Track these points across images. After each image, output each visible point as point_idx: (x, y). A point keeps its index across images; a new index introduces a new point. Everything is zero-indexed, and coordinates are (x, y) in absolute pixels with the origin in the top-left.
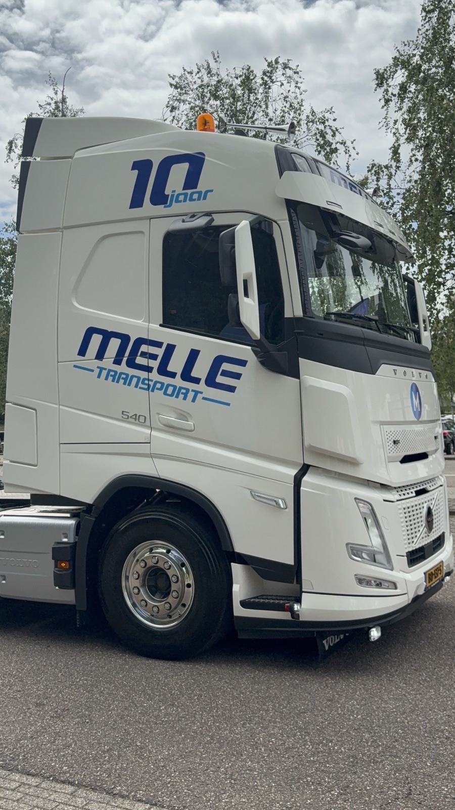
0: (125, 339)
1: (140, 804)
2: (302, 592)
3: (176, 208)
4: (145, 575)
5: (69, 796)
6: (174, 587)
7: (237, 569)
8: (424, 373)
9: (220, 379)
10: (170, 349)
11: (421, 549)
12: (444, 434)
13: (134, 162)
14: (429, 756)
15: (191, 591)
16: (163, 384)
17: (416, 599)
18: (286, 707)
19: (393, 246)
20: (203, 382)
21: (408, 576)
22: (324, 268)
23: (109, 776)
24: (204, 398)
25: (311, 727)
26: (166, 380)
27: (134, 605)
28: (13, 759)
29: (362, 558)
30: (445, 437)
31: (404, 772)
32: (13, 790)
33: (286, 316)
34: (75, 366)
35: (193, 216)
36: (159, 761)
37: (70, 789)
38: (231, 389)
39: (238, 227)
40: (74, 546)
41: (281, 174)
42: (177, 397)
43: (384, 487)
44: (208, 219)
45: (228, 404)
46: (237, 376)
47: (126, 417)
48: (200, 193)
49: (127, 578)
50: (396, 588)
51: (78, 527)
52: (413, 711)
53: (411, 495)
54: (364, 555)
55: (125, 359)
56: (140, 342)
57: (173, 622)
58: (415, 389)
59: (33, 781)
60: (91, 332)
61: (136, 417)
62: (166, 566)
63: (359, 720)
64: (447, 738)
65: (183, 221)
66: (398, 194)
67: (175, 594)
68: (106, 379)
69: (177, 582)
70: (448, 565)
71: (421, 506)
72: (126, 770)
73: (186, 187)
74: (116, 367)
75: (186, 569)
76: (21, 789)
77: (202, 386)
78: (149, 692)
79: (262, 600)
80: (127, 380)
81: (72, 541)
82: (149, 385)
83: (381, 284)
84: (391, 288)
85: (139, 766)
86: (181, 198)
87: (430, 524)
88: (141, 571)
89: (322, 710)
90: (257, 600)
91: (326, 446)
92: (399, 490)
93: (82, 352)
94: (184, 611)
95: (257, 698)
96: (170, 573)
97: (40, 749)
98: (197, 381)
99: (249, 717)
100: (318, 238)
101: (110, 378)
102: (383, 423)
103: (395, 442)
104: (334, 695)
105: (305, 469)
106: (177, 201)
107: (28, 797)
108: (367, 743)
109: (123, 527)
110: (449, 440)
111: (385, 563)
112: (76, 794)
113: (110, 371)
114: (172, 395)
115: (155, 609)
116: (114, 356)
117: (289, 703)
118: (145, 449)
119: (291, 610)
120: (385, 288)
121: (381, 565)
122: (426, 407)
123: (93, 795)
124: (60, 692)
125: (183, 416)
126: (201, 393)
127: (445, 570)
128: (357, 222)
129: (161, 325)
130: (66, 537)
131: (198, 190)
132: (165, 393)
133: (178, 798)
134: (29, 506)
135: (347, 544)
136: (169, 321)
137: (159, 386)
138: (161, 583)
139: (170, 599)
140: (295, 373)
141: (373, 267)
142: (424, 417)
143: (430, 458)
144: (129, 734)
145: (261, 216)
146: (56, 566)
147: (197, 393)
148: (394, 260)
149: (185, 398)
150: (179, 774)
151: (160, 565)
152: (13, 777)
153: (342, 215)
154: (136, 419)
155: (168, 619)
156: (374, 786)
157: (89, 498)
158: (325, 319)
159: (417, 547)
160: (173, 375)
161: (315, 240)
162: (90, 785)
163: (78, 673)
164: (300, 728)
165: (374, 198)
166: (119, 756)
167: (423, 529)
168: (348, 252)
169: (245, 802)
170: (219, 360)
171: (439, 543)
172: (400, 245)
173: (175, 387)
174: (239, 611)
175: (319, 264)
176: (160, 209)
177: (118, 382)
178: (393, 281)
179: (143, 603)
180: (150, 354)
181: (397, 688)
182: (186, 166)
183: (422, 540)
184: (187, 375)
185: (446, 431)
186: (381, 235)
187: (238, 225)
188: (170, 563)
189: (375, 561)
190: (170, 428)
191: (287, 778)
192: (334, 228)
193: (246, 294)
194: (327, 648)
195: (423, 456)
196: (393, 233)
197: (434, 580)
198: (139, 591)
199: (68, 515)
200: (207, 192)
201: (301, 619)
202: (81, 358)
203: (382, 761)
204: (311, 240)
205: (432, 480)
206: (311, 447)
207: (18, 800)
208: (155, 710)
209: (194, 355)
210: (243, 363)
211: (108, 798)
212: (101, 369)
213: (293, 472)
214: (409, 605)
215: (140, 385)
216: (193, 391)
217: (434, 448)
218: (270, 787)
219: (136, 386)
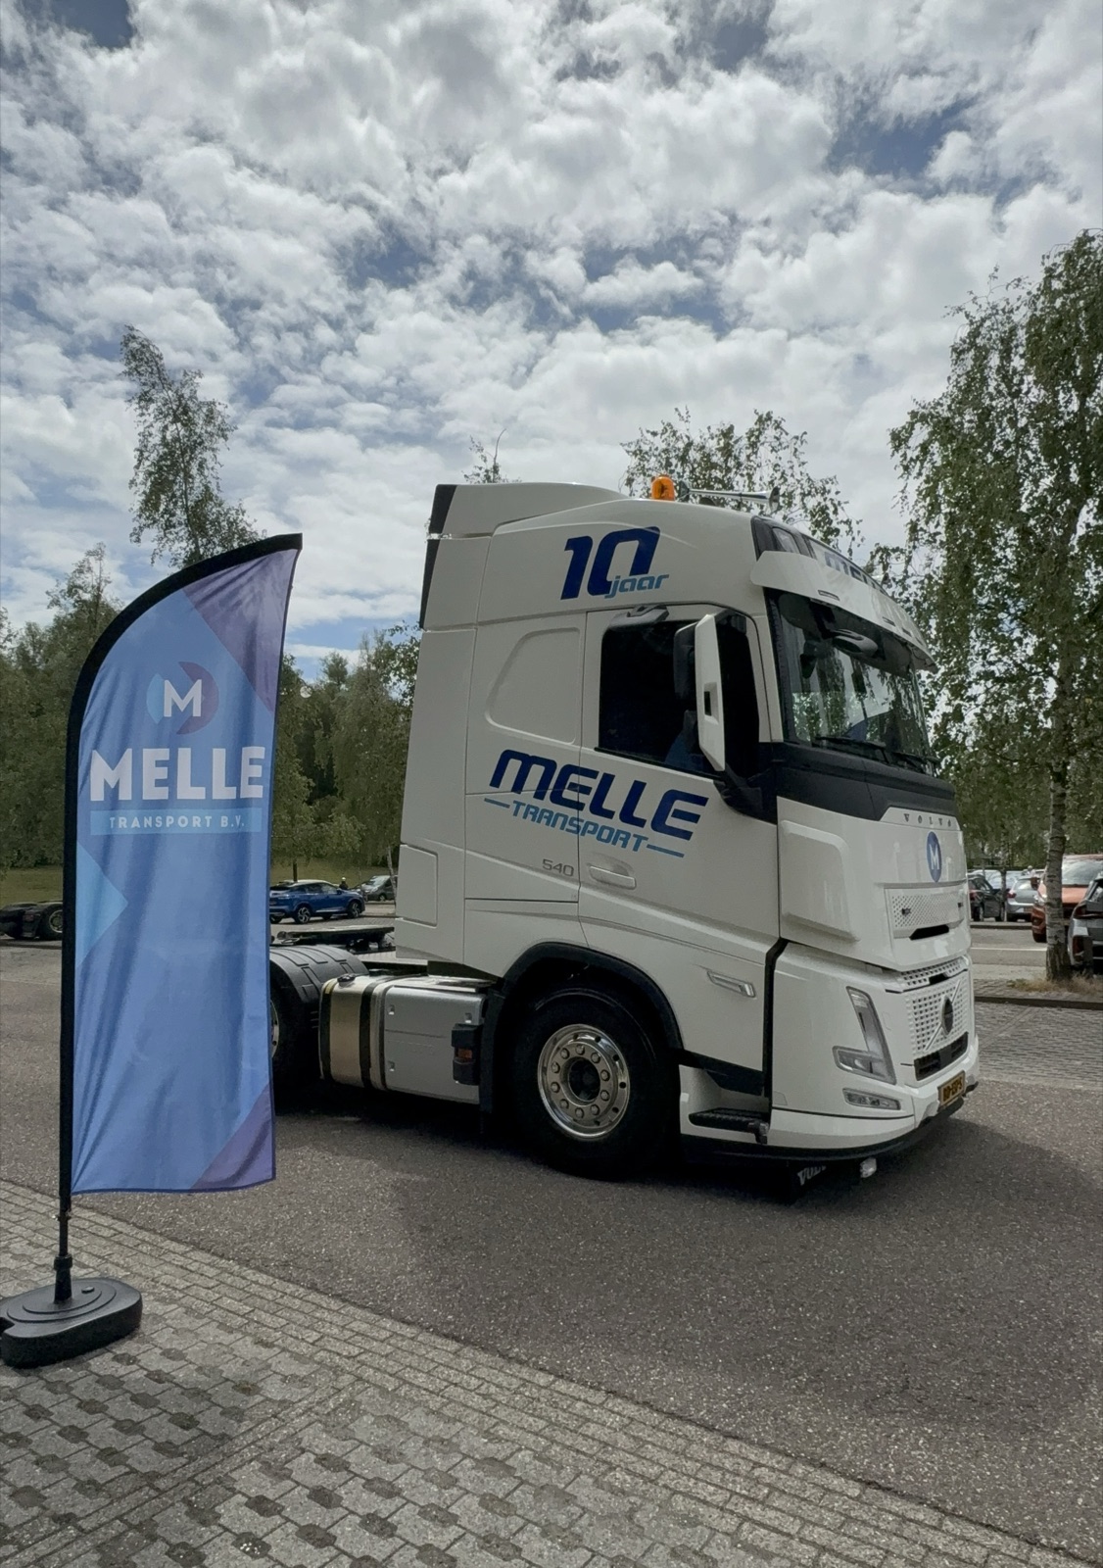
0: (550, 766)
1: (542, 1374)
2: (771, 1108)
3: (620, 598)
4: (567, 1067)
5: (451, 1356)
6: (603, 1086)
7: (687, 1073)
8: (946, 818)
9: (671, 821)
10: (608, 780)
11: (936, 1056)
12: (971, 894)
13: (569, 540)
14: (935, 1334)
15: (627, 1090)
16: (596, 825)
17: (927, 1121)
18: (743, 1253)
19: (908, 649)
20: (648, 824)
21: (916, 1091)
22: (815, 679)
23: (505, 1332)
24: (649, 846)
25: (775, 1282)
26: (601, 821)
27: (552, 1105)
28: (386, 1300)
29: (855, 1066)
30: (972, 898)
31: (900, 1355)
32: (382, 1341)
33: (761, 740)
34: (486, 800)
35: (642, 609)
36: (572, 1316)
37: (454, 1346)
38: (687, 835)
39: (700, 623)
40: (478, 1030)
41: (759, 553)
42: (614, 843)
43: (887, 972)
44: (660, 612)
45: (681, 855)
46: (695, 818)
47: (548, 867)
48: (652, 579)
49: (544, 1070)
50: (899, 1108)
51: (485, 1006)
52: (914, 1269)
53: (924, 983)
54: (857, 1063)
55: (549, 792)
56: (569, 770)
57: (601, 1130)
58: (933, 839)
59: (409, 1331)
60: (507, 756)
61: (561, 868)
62: (595, 1058)
63: (842, 1277)
64: (962, 1311)
65: (629, 615)
66: (915, 582)
67: (604, 1095)
68: (525, 817)
69: (607, 1080)
70: (971, 1077)
71: (937, 998)
72: (527, 1325)
73: (634, 572)
74: (537, 802)
75: (621, 1063)
76: (392, 1341)
77: (647, 830)
78: (566, 1220)
79: (718, 1116)
80: (551, 819)
81: (477, 1023)
82: (578, 827)
83: (892, 697)
84: (905, 703)
85: (545, 1321)
86: (628, 585)
87: (948, 1023)
88: (562, 1063)
89: (791, 1260)
90: (712, 1115)
91: (811, 915)
92: (908, 976)
93: (496, 781)
94: (616, 1118)
95: (706, 1238)
96: (599, 1067)
97: (420, 1289)
98: (640, 823)
99: (695, 1264)
100: (806, 639)
101: (530, 816)
102: (888, 886)
103: (904, 912)
104: (809, 1241)
105: (781, 945)
106: (622, 589)
107: (399, 1352)
108: (851, 1310)
109: (538, 1006)
110: (977, 902)
111: (885, 1073)
112: (461, 1353)
113: (529, 807)
114: (607, 841)
115: (579, 1113)
116: (535, 788)
117: (747, 1247)
118: (571, 910)
119: (756, 1131)
120: (897, 703)
121: (879, 1076)
122: (947, 861)
123: (483, 1357)
124: (453, 1214)
125: (622, 869)
126: (646, 839)
127: (967, 1082)
128: (860, 619)
129: (596, 749)
130: (470, 1019)
131: (650, 574)
132: (599, 838)
133: (592, 1370)
134: (426, 975)
135: (835, 1048)
136: (606, 744)
137: (591, 828)
138: (588, 1080)
139: (598, 1101)
140: (770, 815)
141: (882, 676)
142: (945, 877)
143: (952, 932)
144: (536, 1277)
145: (729, 608)
146: (456, 1054)
147: (640, 839)
148: (908, 668)
149: (624, 846)
150: (597, 1336)
151: (587, 1056)
152: (384, 1324)
153: (840, 609)
154: (561, 870)
155: (595, 1127)
156: (856, 1370)
157: (500, 970)
158: (814, 745)
159: (930, 1053)
160: (609, 814)
161: (802, 640)
162: (480, 1343)
163: (478, 1189)
164: (761, 1283)
165: (884, 587)
166: (520, 1306)
167: (938, 1029)
168: (848, 658)
169: (680, 1383)
170: (671, 796)
171: (960, 1046)
172: (917, 649)
173: (612, 830)
174: (687, 1128)
175: (806, 673)
176: (600, 600)
177: (539, 821)
178: (907, 693)
179: (564, 1104)
180: (581, 786)
181: (895, 1236)
182: (635, 544)
183: (936, 1043)
184: (627, 815)
185: (974, 891)
186: (891, 634)
187: (697, 621)
188: (600, 1054)
189: (871, 1071)
190: (604, 884)
191: (739, 1353)
192: (828, 626)
193: (708, 711)
194: (802, 1182)
195: (942, 930)
196: (908, 633)
197: (951, 1097)
198: (559, 1087)
199: (473, 990)
200: (661, 578)
201: (770, 1143)
202: (494, 789)
203: (869, 1339)
204: (796, 639)
205: (953, 962)
206: (790, 915)
207: (387, 1356)
208: (572, 1245)
209: (638, 789)
210: (701, 801)
211: (501, 1362)
212: (519, 804)
213: (765, 948)
214: (913, 1132)
215: (567, 826)
216: (635, 836)
217: (957, 919)
218: (716, 1364)
219: (562, 828)
